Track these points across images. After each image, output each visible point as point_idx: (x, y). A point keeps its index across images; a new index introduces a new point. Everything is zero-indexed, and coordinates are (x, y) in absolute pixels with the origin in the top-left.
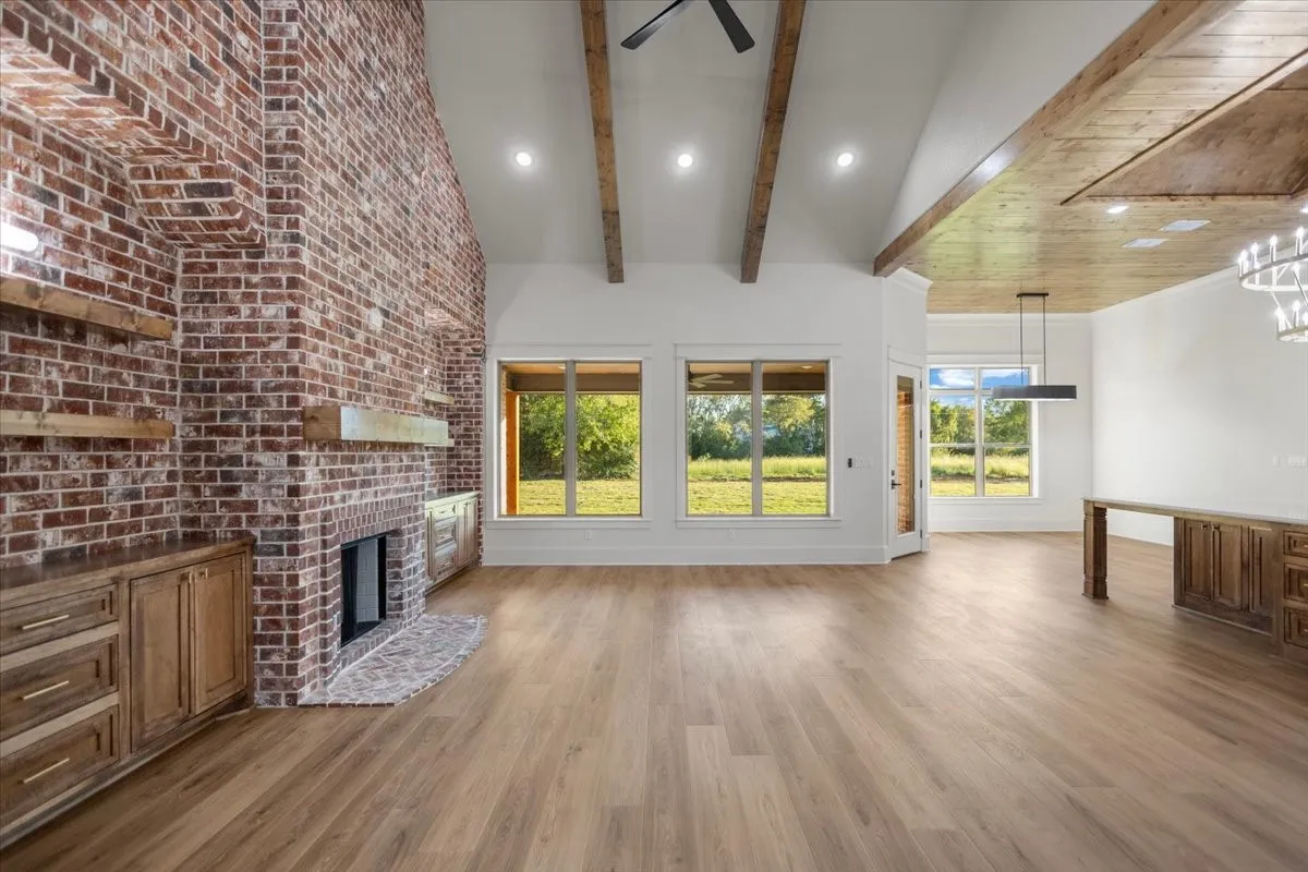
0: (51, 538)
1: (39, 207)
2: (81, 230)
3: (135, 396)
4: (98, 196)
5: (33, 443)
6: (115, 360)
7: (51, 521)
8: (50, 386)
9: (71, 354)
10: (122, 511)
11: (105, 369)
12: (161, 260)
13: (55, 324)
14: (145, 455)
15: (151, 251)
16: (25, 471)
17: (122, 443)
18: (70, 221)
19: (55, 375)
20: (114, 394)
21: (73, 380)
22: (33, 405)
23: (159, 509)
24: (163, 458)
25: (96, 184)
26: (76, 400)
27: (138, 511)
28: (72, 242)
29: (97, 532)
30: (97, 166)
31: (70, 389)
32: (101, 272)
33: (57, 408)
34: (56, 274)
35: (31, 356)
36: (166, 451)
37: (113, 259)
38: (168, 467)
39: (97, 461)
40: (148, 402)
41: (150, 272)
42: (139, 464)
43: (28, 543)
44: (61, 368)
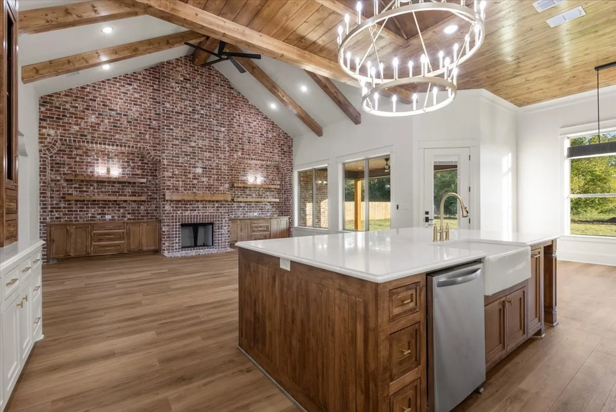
0: (129, 216)
1: (126, 164)
2: (135, 166)
3: (146, 193)
4: (138, 159)
5: (125, 201)
6: (142, 187)
7: (129, 214)
8: (129, 192)
9: (132, 187)
10: (144, 213)
11: (140, 188)
12: (153, 167)
13: (129, 183)
14: (149, 203)
15: (151, 166)
16: (124, 205)
17: (144, 201)
18: (132, 165)
19: (130, 191)
20: (141, 193)
21: (133, 191)
22: (125, 195)
23: (153, 213)
24: (154, 204)
25: (138, 157)
26: (134, 194)
27: (147, 213)
28: (133, 168)
29: (138, 216)
30: (138, 154)
31: (132, 192)
32: (139, 172)
33: (130, 196)
34: (130, 174)
35: (125, 188)
36: (155, 202)
37: (142, 169)
38: (155, 206)
39: (138, 204)
40: (150, 194)
41: (150, 170)
42: (148, 204)
43: (125, 217)
44: (131, 189)
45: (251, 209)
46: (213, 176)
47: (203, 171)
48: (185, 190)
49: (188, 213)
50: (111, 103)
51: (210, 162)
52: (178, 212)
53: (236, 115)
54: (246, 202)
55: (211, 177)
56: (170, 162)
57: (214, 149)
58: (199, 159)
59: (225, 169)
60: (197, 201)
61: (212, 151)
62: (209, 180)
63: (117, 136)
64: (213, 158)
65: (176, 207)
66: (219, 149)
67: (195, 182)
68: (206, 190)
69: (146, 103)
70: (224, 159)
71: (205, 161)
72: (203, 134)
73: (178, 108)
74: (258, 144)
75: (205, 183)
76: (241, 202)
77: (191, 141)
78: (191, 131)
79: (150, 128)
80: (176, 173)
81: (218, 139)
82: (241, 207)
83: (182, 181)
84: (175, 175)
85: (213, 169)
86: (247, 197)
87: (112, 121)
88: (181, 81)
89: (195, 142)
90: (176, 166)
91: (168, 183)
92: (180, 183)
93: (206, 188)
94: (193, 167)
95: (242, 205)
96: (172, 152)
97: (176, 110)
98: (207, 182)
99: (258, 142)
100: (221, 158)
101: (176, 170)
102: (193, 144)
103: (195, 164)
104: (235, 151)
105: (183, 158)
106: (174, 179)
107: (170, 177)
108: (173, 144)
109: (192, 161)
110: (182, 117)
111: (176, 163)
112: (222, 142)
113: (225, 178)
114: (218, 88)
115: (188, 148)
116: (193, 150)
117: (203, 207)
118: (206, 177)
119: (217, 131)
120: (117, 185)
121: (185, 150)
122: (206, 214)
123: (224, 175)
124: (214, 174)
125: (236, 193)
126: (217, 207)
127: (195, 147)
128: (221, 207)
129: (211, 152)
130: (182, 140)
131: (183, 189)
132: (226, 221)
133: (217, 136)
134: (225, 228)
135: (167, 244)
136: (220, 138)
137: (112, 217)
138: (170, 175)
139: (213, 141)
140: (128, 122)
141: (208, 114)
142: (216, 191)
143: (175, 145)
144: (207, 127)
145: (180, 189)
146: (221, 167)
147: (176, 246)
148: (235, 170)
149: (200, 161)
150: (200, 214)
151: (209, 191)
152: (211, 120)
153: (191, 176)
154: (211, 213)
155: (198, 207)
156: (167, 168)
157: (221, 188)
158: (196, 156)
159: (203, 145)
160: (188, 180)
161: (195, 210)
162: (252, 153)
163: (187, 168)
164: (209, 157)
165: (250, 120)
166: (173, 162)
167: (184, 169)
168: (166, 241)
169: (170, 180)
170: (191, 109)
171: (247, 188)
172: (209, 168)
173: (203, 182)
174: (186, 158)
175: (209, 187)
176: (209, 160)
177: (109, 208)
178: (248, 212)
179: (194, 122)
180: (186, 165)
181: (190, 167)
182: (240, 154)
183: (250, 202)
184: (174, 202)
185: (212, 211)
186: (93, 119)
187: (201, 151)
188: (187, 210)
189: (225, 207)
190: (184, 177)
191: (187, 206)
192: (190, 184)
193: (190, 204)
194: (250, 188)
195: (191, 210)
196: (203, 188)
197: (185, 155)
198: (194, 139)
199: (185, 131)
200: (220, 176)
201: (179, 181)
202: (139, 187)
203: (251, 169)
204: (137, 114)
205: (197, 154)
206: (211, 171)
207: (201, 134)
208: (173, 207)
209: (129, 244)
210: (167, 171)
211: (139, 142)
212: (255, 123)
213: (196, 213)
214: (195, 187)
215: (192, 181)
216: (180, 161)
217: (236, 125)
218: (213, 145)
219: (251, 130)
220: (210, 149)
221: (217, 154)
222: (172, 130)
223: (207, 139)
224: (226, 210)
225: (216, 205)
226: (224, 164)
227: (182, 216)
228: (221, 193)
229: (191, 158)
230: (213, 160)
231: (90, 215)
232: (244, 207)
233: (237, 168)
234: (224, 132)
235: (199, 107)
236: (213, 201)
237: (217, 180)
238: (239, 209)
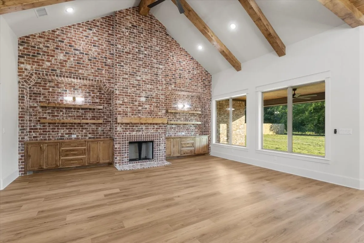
0: (90, 136)
1: (88, 94)
2: (94, 96)
3: (103, 117)
4: (97, 90)
5: (87, 124)
6: (100, 112)
7: (90, 133)
8: (90, 116)
9: (92, 112)
10: (101, 133)
11: (98, 114)
12: (108, 97)
13: (90, 109)
14: (105, 125)
15: (106, 96)
16: (86, 127)
17: (101, 124)
18: (93, 95)
19: (90, 115)
20: (99, 117)
21: (93, 115)
22: (87, 119)
23: (108, 133)
24: (109, 126)
25: (97, 89)
26: (93, 118)
27: (104, 133)
28: (93, 98)
29: (97, 135)
30: (97, 86)
31: (92, 117)
32: (97, 101)
33: (90, 119)
34: (90, 102)
35: (87, 113)
36: (109, 125)
37: (99, 98)
38: (109, 127)
39: (97, 126)
40: (105, 118)
41: (106, 99)
42: (104, 126)
43: (86, 136)
44: (91, 114)
45: (180, 130)
46: (153, 104)
47: (146, 100)
48: (132, 115)
49: (134, 133)
50: (76, 44)
51: (151, 93)
52: (127, 133)
53: (171, 56)
54: (176, 124)
55: (152, 104)
56: (121, 92)
57: (154, 83)
58: (143, 90)
59: (162, 99)
60: (142, 124)
61: (153, 83)
62: (150, 106)
63: (80, 71)
64: (154, 89)
65: (126, 129)
66: (158, 82)
67: (140, 108)
68: (148, 115)
69: (102, 45)
70: (162, 90)
71: (147, 92)
72: (146, 70)
73: (128, 49)
74: (187, 79)
75: (148, 109)
76: (173, 124)
77: (137, 76)
78: (137, 68)
79: (106, 65)
80: (126, 101)
81: (157, 75)
82: (173, 128)
83: (130, 108)
84: (125, 102)
85: (154, 98)
86: (177, 121)
87: (76, 58)
88: (130, 27)
89: (140, 76)
90: (125, 95)
91: (120, 109)
92: (129, 109)
93: (149, 113)
94: (138, 97)
95: (174, 126)
96: (122, 84)
97: (126, 50)
98: (149, 109)
99: (186, 77)
100: (159, 90)
101: (125, 98)
102: (139, 78)
103: (140, 94)
104: (170, 84)
105: (131, 89)
106: (124, 106)
107: (121, 105)
108: (123, 78)
109: (138, 92)
110: (130, 56)
111: (126, 93)
112: (160, 77)
113: (162, 105)
114: (157, 33)
115: (135, 81)
116: (139, 83)
117: (146, 129)
118: (148, 104)
119: (157, 68)
120: (80, 111)
121: (132, 83)
122: (148, 134)
123: (162, 103)
124: (154, 102)
125: (169, 117)
126: (157, 128)
127: (140, 81)
128: (159, 129)
129: (152, 85)
130: (130, 74)
131: (131, 114)
132: (163, 139)
133: (157, 72)
134: (162, 145)
135: (118, 159)
136: (158, 74)
137: (77, 136)
138: (121, 102)
139: (153, 76)
140: (89, 60)
141: (150, 54)
142: (156, 115)
143: (125, 79)
144: (149, 64)
145: (129, 114)
146: (159, 96)
147: (125, 160)
148: (169, 100)
149: (144, 92)
150: (144, 134)
151: (150, 115)
152: (153, 59)
153: (137, 103)
154: (152, 133)
155: (142, 129)
156: (118, 97)
157: (160, 114)
158: (141, 88)
159: (146, 79)
160: (135, 107)
161: (140, 131)
162: (182, 86)
163: (134, 97)
164: (151, 89)
165: (181, 60)
166: (123, 92)
167: (132, 98)
168: (118, 156)
169: (120, 107)
170: (137, 50)
171: (177, 113)
172: (150, 98)
173: (146, 108)
174: (133, 90)
175: (150, 113)
176: (150, 91)
177: (75, 129)
178: (177, 132)
179: (140, 60)
180: (133, 95)
181: (136, 96)
182: (173, 86)
183: (179, 124)
184: (124, 125)
185: (152, 131)
186: (61, 57)
187: (145, 84)
188: (134, 131)
189: (162, 129)
190: (131, 105)
191: (134, 128)
192: (136, 110)
193: (136, 126)
194: (179, 113)
195: (137, 131)
196: (146, 113)
197: (133, 87)
198: (139, 74)
199: (132, 68)
200: (158, 104)
201: (128, 107)
202: (97, 112)
203: (180, 99)
204: (96, 54)
205: (141, 86)
206: (152, 100)
207: (144, 70)
208: (123, 129)
209: (89, 159)
210: (119, 100)
211: (97, 76)
212: (184, 63)
213: (140, 133)
214: (140, 113)
215: (137, 108)
216: (129, 92)
217: (170, 64)
218: (153, 79)
219: (181, 68)
220: (152, 82)
221: (157, 86)
222: (123, 66)
223: (149, 74)
224: (163, 131)
225: (156, 126)
226: (162, 95)
227: (130, 136)
228: (159, 117)
229: (137, 89)
230: (153, 91)
231: (60, 135)
232: (175, 128)
233: (170, 98)
234: (162, 69)
235: (143, 49)
236: (154, 124)
237: (156, 107)
238: (171, 130)
